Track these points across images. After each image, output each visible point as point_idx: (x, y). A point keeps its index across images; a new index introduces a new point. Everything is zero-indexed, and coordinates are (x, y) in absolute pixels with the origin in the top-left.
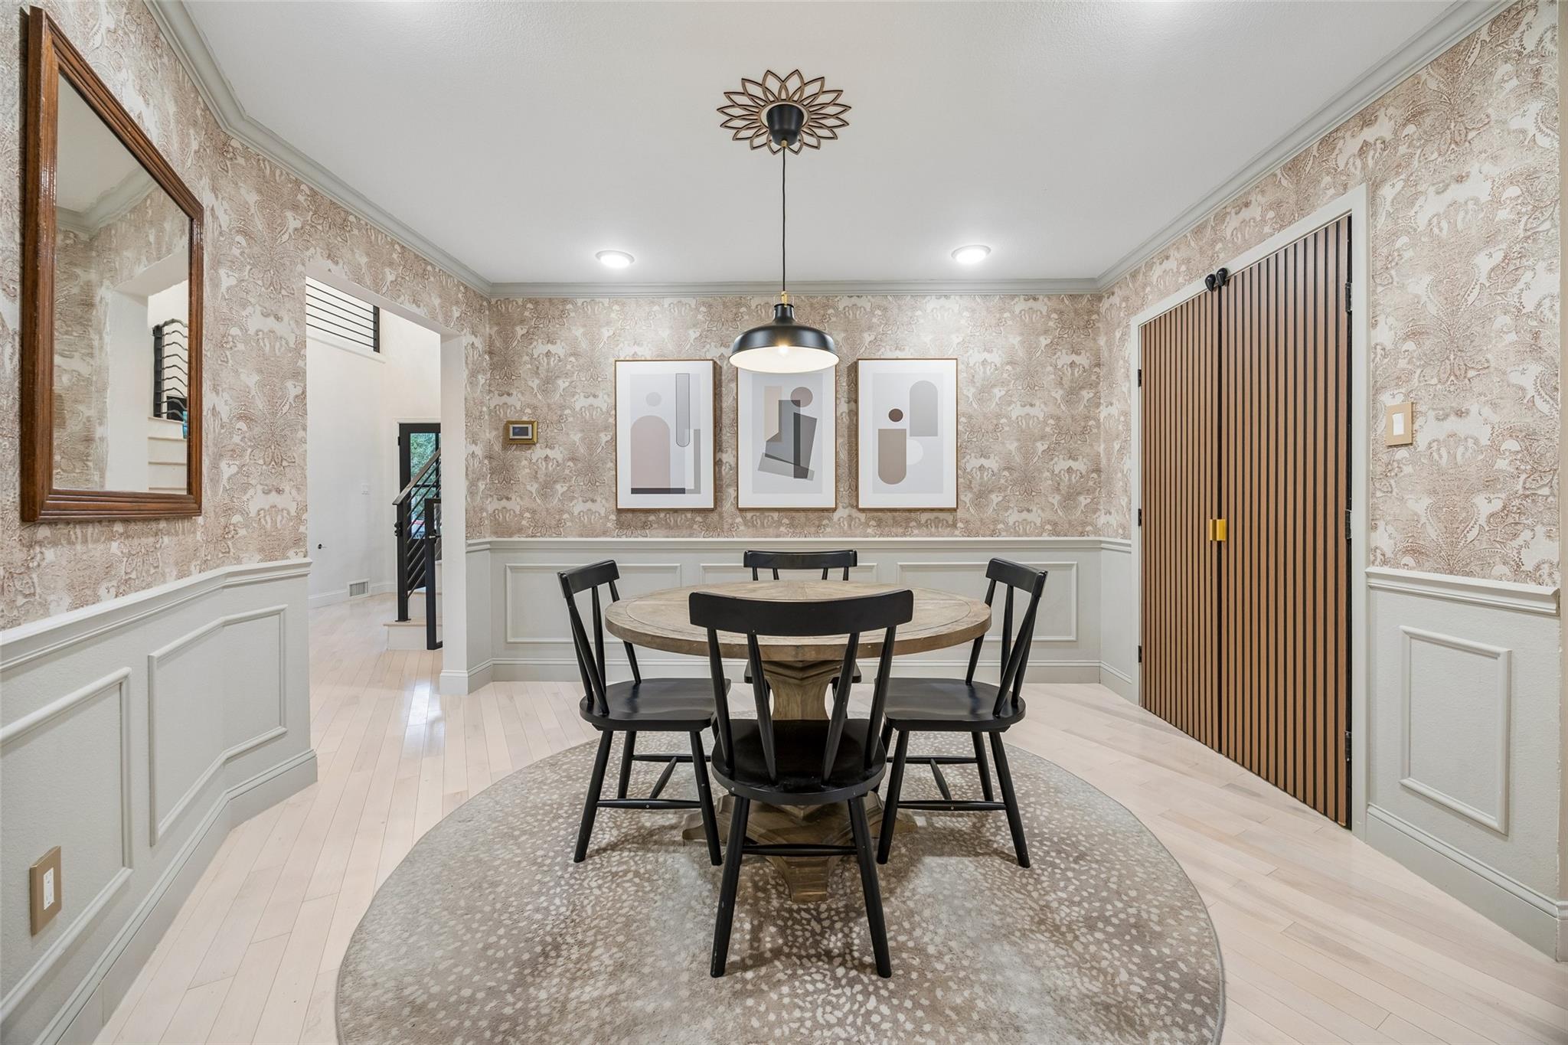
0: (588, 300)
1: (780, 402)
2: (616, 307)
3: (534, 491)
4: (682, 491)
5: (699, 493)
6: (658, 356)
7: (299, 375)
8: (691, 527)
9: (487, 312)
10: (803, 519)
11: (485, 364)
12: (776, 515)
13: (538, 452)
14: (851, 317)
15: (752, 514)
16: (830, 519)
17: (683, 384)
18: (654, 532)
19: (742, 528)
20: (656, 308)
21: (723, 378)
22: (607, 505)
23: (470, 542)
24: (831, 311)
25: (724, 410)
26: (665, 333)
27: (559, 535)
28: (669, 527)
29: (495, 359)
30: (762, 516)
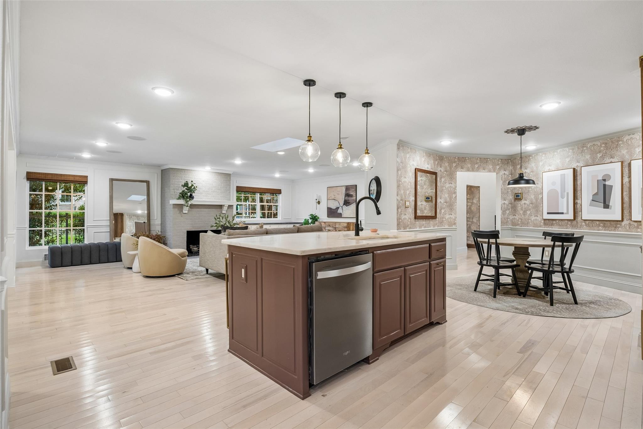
0: (536, 155)
1: (598, 180)
2: (544, 155)
3: (522, 213)
4: (562, 213)
5: (568, 214)
6: (556, 169)
7: (455, 193)
8: (567, 226)
9: (510, 163)
10: (609, 224)
11: (509, 178)
12: (598, 222)
13: (523, 202)
14: (630, 143)
15: (588, 222)
16: (621, 225)
17: (563, 177)
18: (555, 227)
19: (585, 227)
20: (556, 153)
21: (578, 173)
22: (541, 218)
23: (502, 227)
24: (621, 142)
25: (578, 185)
26: (558, 161)
27: (528, 227)
28: (560, 225)
29: (512, 176)
30: (592, 222)
